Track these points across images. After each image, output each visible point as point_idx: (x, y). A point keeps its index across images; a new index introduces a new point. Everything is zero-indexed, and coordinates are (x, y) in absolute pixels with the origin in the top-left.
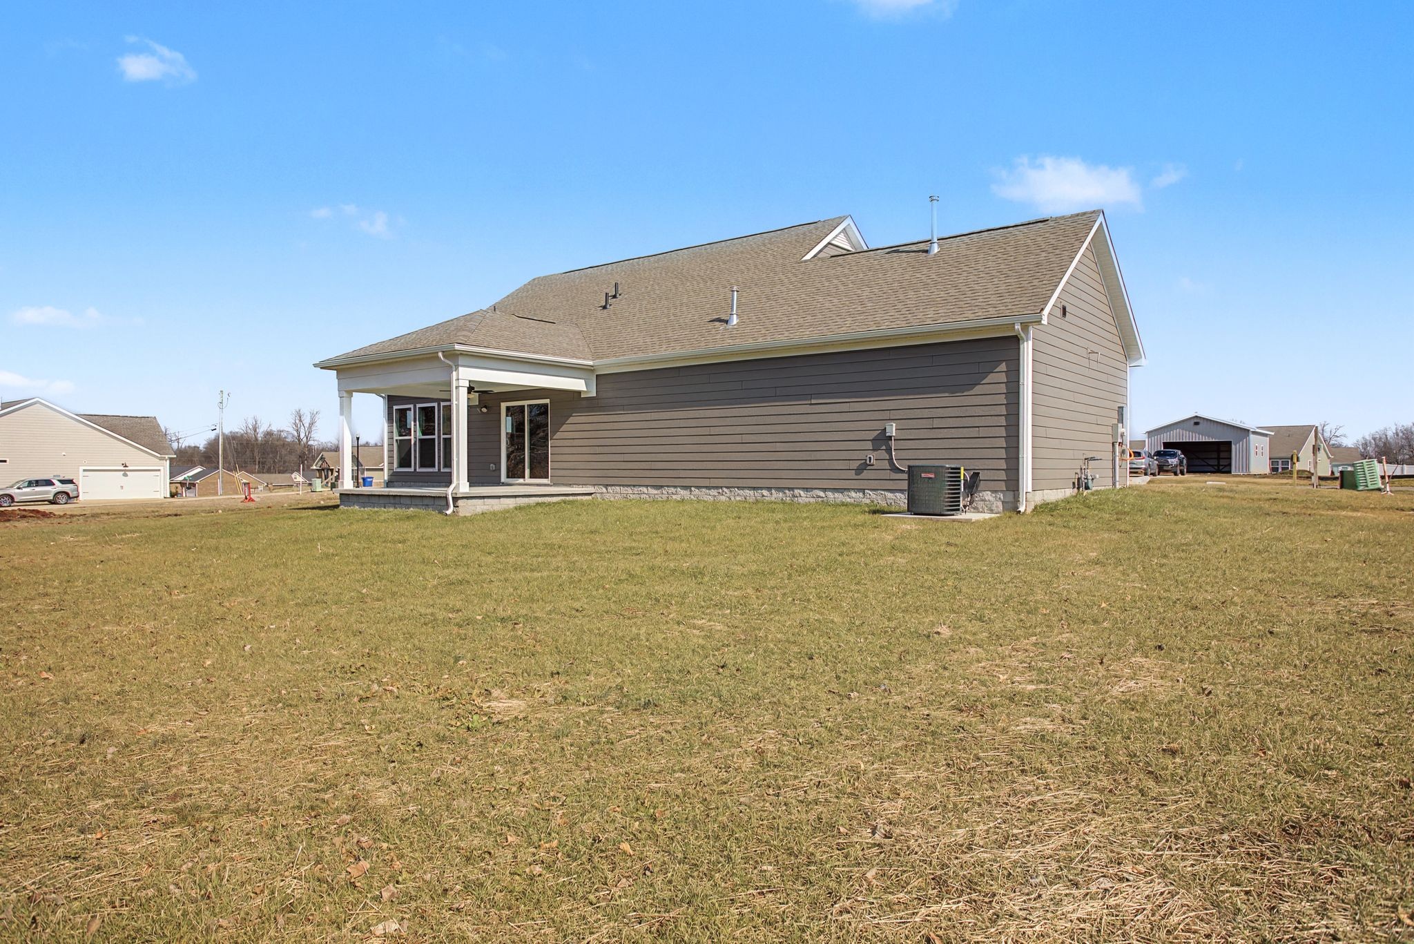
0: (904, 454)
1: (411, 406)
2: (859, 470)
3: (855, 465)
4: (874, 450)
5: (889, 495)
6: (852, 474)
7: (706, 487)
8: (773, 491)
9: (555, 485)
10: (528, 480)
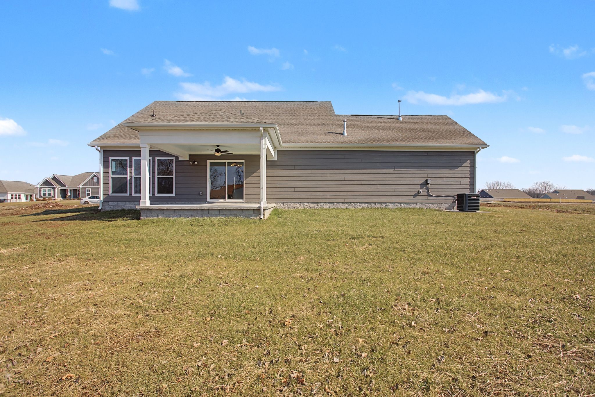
0: (433, 190)
1: (128, 158)
2: (415, 196)
3: (413, 194)
4: (420, 188)
5: (427, 205)
6: (412, 197)
7: (343, 203)
8: (377, 204)
9: (248, 202)
10: (227, 200)
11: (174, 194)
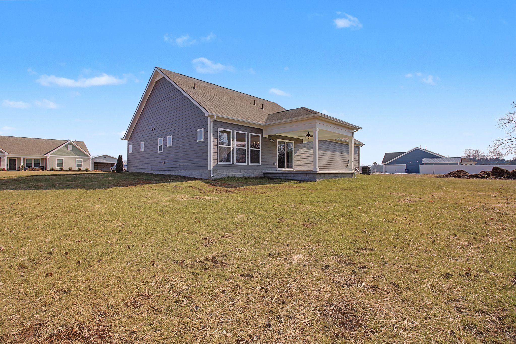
11: (260, 164)
